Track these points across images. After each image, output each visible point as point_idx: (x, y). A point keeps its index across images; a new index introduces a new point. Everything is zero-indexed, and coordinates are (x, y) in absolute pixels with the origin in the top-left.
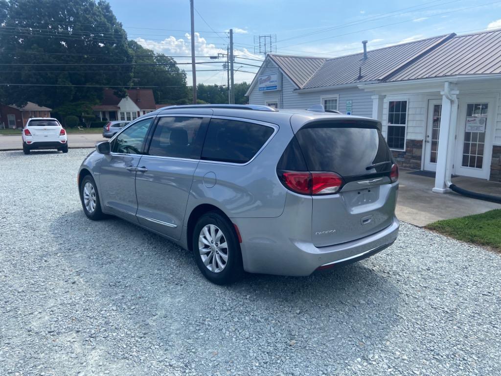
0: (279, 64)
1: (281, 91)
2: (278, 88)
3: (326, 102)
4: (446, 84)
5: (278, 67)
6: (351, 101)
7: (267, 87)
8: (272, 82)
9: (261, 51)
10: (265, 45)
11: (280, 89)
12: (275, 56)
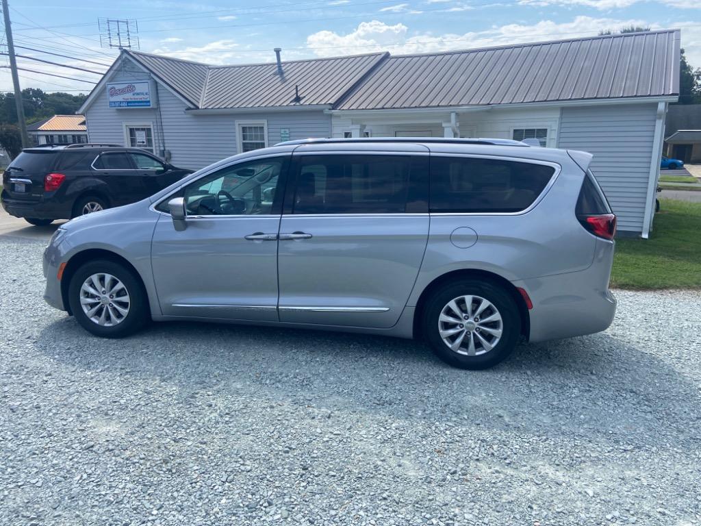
0: (150, 68)
1: (157, 110)
2: (152, 105)
3: (244, 129)
4: (453, 116)
5: (147, 71)
6: (287, 131)
7: (128, 102)
8: (138, 94)
9: (113, 44)
10: (118, 34)
11: (155, 107)
12: (138, 54)
